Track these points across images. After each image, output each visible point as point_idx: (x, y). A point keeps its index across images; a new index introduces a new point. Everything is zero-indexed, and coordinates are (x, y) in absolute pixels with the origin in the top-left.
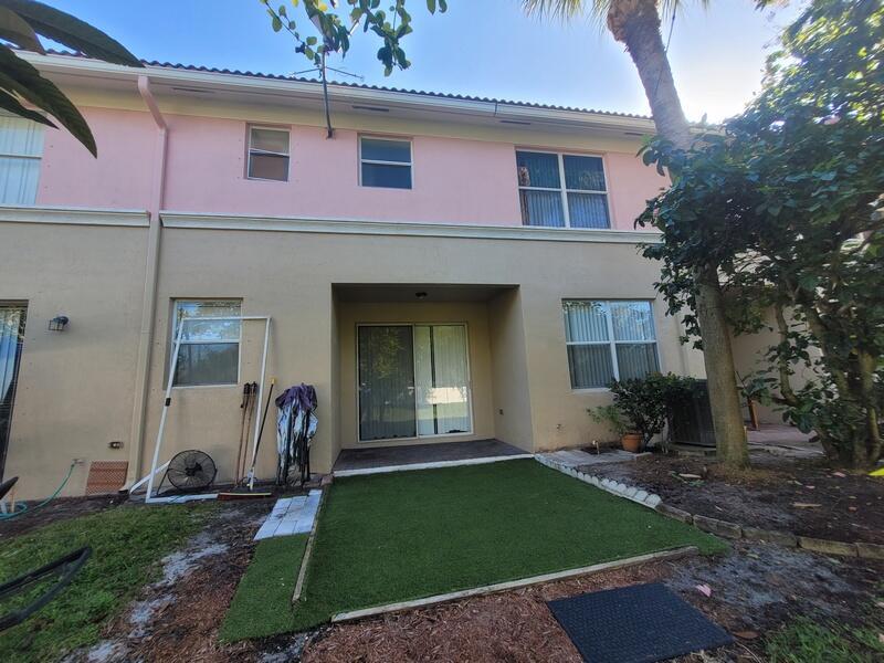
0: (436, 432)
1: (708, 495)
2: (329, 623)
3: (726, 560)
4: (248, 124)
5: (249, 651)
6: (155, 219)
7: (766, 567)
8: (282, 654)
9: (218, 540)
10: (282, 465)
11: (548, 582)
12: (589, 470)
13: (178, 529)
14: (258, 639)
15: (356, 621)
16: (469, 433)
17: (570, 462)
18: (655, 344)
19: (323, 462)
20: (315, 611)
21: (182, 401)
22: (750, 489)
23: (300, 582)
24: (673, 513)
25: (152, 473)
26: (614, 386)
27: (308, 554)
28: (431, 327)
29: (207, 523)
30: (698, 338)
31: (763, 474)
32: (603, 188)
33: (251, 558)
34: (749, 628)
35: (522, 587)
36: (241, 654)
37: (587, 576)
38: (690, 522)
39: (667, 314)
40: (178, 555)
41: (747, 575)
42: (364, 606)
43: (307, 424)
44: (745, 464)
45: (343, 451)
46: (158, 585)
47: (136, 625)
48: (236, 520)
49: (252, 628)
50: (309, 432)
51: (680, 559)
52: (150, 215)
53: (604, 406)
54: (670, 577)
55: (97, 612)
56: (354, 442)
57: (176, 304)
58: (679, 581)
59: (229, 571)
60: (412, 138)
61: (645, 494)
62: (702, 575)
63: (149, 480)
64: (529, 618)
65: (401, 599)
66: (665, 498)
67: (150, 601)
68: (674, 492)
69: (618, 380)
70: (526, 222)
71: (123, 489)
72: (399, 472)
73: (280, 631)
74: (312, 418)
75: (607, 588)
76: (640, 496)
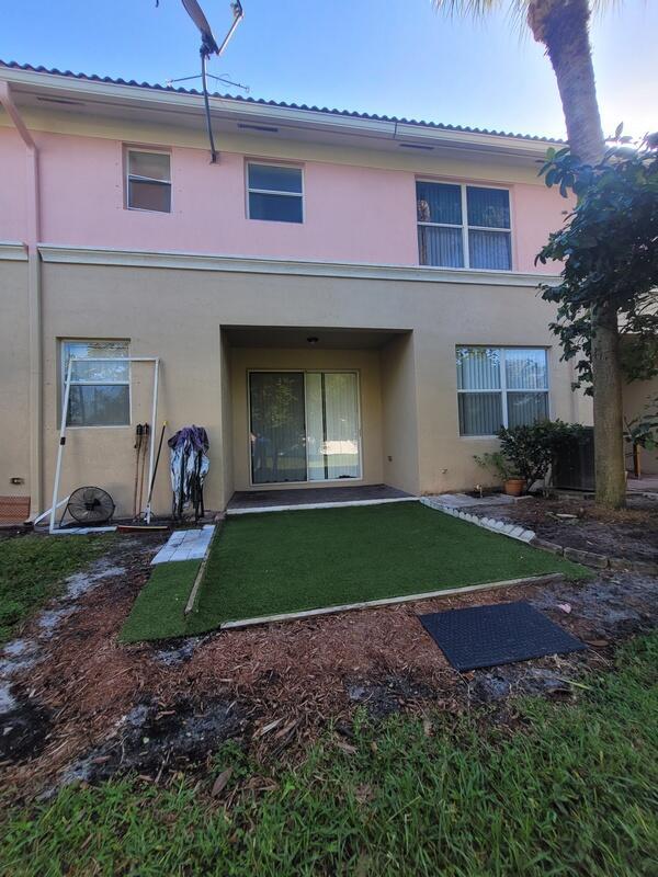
0: (326, 477)
1: (581, 532)
2: (219, 629)
3: (589, 585)
4: (125, 145)
5: (146, 650)
6: (33, 253)
7: (625, 591)
8: (176, 653)
9: (118, 564)
10: (177, 501)
11: (421, 600)
12: (471, 510)
13: (79, 555)
14: (153, 641)
15: (243, 628)
16: (359, 479)
17: (453, 504)
18: (547, 393)
19: (216, 501)
20: (206, 620)
21: (77, 441)
22: (622, 527)
23: (192, 598)
24: (546, 546)
25: (54, 508)
26: (502, 433)
27: (200, 576)
28: (323, 375)
29: (107, 550)
30: (590, 384)
31: (637, 515)
32: (507, 225)
33: (148, 578)
34: (602, 637)
35: (396, 604)
36: (138, 651)
37: (458, 596)
38: (560, 554)
39: (561, 360)
40: (81, 576)
41: (607, 597)
42: (250, 617)
43: (199, 463)
44: (621, 505)
45: (236, 492)
46: (63, 598)
47: (44, 628)
48: (133, 548)
49: (148, 631)
50: (202, 471)
51: (545, 584)
52: (27, 248)
53: (491, 452)
54: (535, 598)
55: (10, 617)
56: (246, 485)
57: (63, 344)
58: (543, 601)
59: (127, 588)
60: (303, 164)
61: (522, 530)
62: (564, 596)
63: (52, 513)
64: (400, 628)
65: (284, 612)
66: (540, 534)
67: (57, 610)
68: (549, 530)
69: (506, 427)
70: (423, 261)
71: (28, 521)
72: (289, 511)
73: (173, 635)
74: (204, 458)
75: (476, 605)
76: (516, 532)
